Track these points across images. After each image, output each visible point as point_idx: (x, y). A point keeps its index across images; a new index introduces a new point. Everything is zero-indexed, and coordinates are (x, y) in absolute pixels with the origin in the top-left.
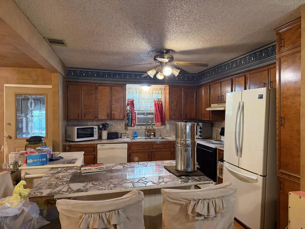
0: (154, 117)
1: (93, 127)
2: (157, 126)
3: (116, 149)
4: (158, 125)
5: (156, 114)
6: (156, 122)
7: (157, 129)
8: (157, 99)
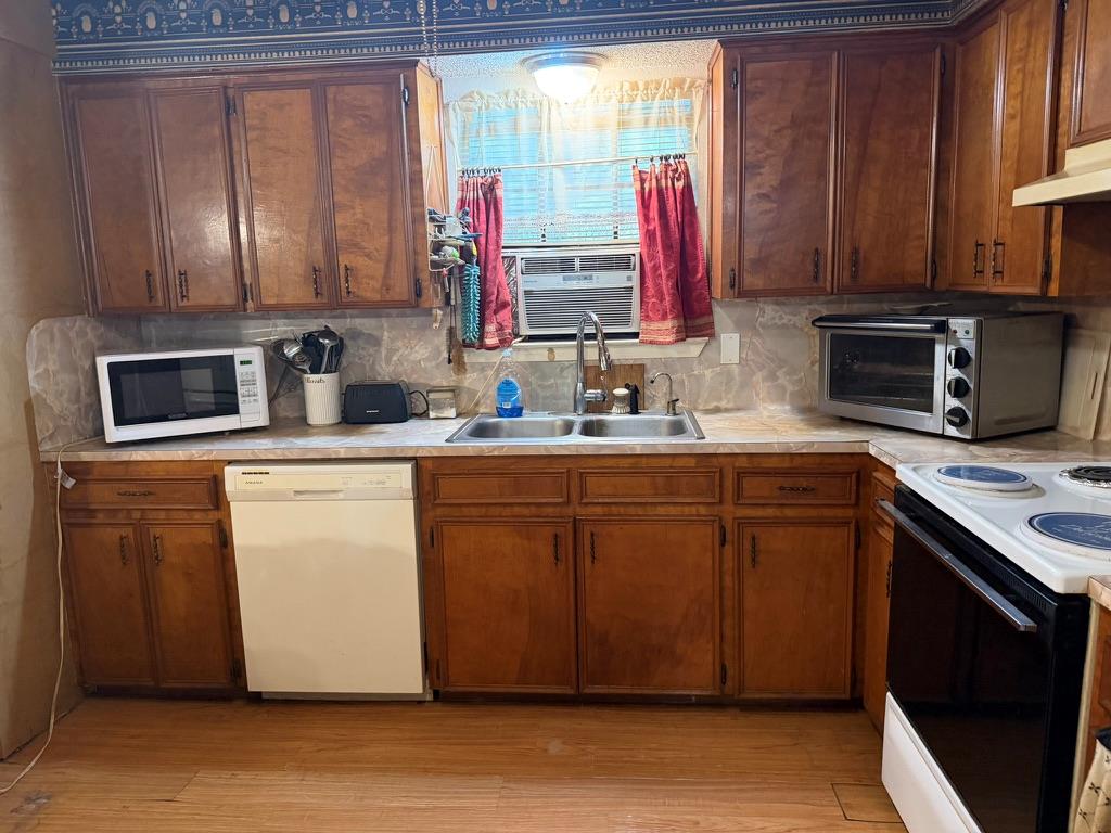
0: (635, 283)
1: (232, 357)
2: (651, 342)
3: (341, 495)
4: (661, 339)
5: (648, 266)
6: (646, 318)
7: (653, 360)
8: (657, 162)
